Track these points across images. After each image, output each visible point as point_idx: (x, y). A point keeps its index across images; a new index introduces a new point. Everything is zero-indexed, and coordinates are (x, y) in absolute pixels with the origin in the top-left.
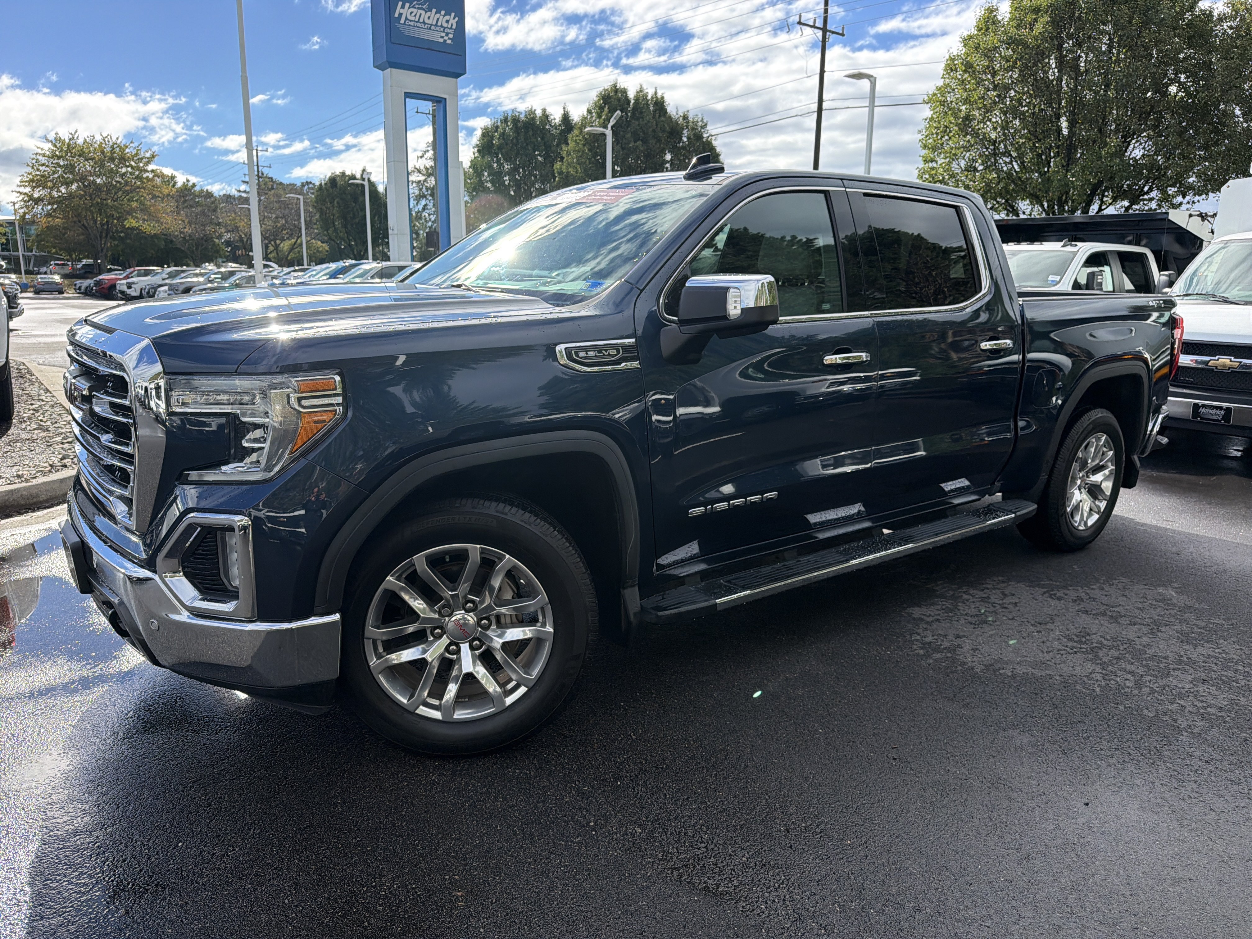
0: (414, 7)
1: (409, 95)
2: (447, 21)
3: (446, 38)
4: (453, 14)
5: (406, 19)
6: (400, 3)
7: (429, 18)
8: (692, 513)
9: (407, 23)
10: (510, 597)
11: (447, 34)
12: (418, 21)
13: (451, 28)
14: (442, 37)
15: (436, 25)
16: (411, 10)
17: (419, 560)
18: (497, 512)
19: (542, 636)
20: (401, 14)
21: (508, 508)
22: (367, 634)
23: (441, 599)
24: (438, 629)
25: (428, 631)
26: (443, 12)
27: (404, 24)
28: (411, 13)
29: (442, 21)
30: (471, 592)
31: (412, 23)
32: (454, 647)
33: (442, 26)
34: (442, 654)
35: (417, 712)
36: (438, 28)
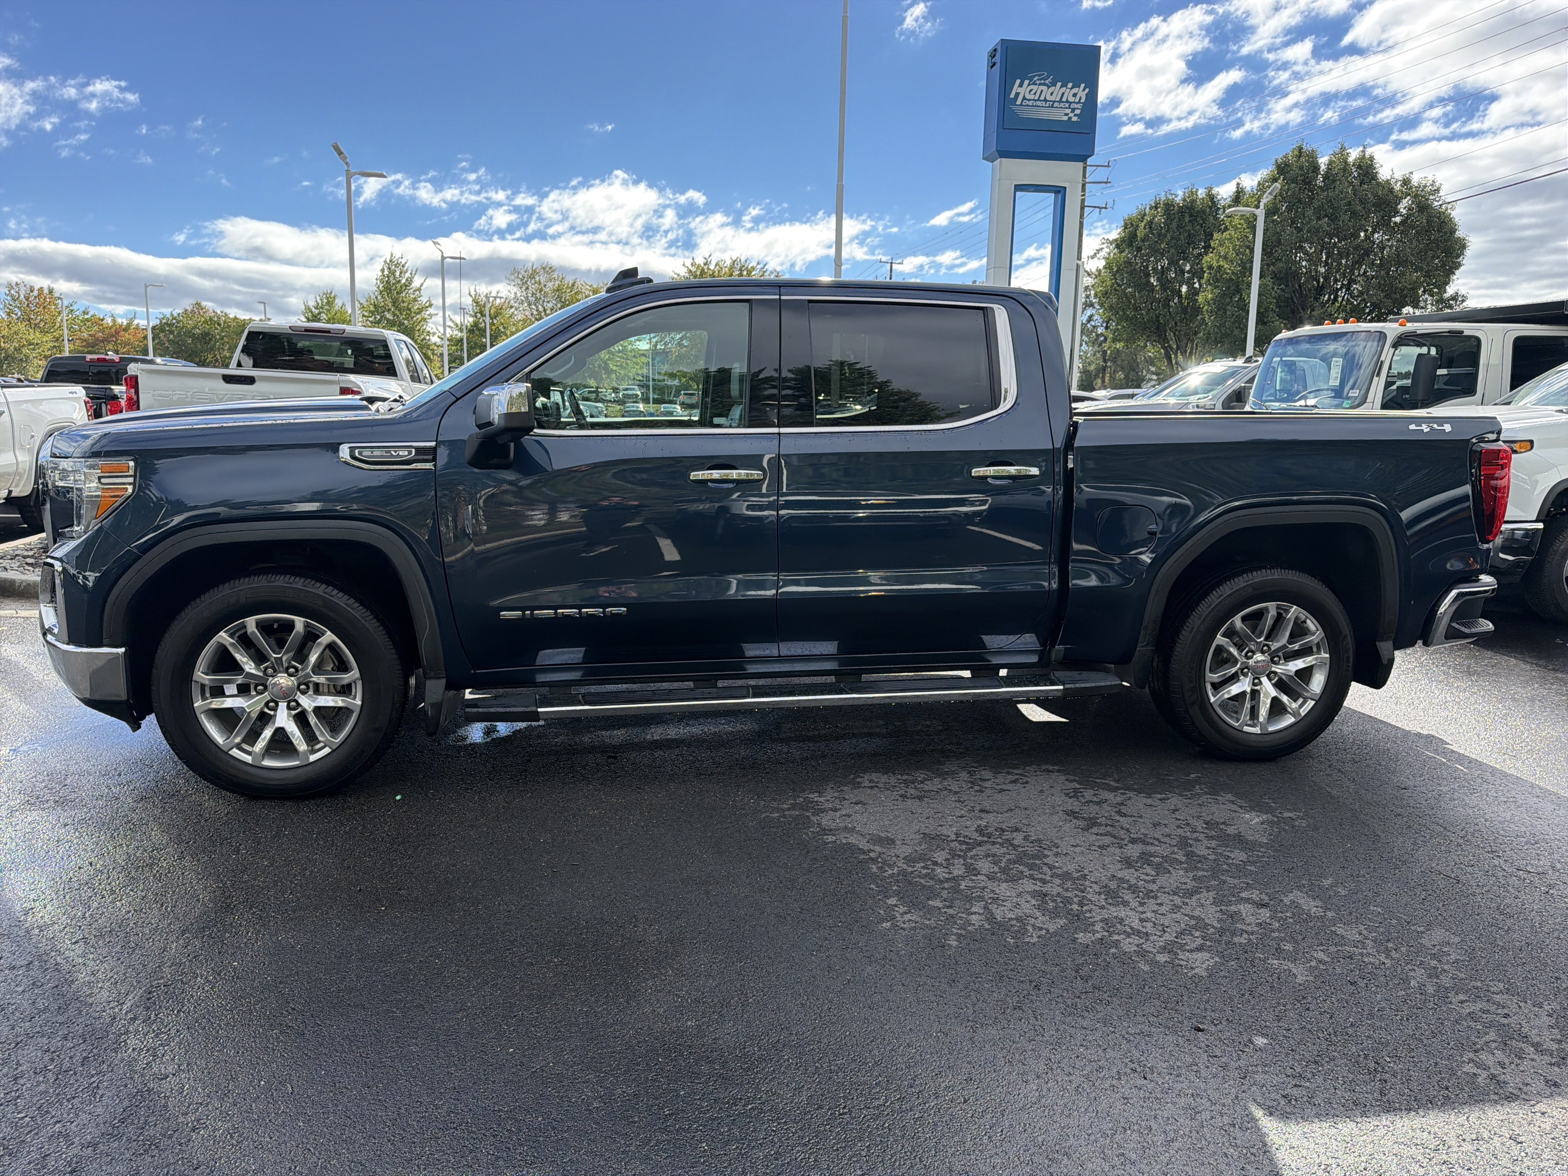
0: (1034, 84)
1: (1019, 188)
2: (1075, 95)
3: (1071, 115)
4: (1083, 85)
5: (1024, 98)
6: (1018, 81)
7: (1052, 94)
8: (504, 616)
9: (1026, 103)
10: (330, 669)
11: (1073, 110)
12: (1039, 100)
13: (1079, 102)
14: (1066, 114)
15: (1060, 101)
16: (1031, 87)
17: (251, 623)
18: (325, 593)
19: (351, 707)
20: (1017, 94)
21: (335, 592)
22: (194, 678)
23: (268, 660)
24: (262, 685)
25: (252, 687)
26: (1070, 85)
27: (1021, 105)
28: (1031, 91)
29: (1069, 95)
30: (294, 659)
31: (1030, 103)
32: (272, 704)
33: (1067, 101)
34: (262, 709)
35: (230, 752)
36: (1062, 105)
